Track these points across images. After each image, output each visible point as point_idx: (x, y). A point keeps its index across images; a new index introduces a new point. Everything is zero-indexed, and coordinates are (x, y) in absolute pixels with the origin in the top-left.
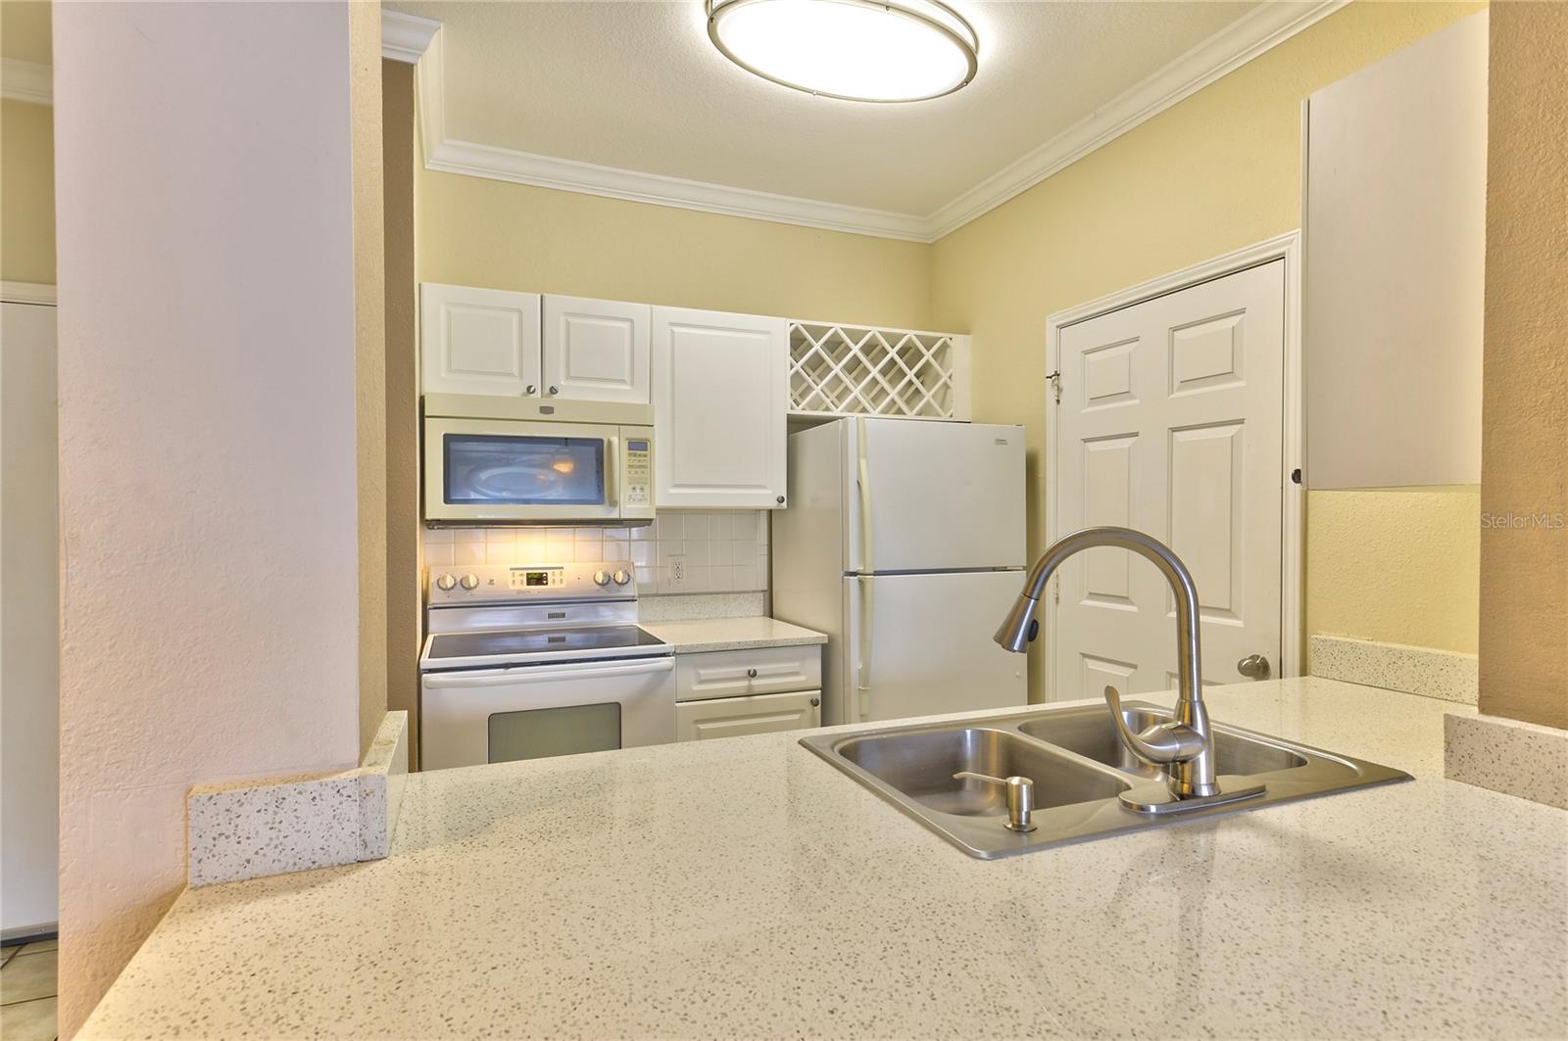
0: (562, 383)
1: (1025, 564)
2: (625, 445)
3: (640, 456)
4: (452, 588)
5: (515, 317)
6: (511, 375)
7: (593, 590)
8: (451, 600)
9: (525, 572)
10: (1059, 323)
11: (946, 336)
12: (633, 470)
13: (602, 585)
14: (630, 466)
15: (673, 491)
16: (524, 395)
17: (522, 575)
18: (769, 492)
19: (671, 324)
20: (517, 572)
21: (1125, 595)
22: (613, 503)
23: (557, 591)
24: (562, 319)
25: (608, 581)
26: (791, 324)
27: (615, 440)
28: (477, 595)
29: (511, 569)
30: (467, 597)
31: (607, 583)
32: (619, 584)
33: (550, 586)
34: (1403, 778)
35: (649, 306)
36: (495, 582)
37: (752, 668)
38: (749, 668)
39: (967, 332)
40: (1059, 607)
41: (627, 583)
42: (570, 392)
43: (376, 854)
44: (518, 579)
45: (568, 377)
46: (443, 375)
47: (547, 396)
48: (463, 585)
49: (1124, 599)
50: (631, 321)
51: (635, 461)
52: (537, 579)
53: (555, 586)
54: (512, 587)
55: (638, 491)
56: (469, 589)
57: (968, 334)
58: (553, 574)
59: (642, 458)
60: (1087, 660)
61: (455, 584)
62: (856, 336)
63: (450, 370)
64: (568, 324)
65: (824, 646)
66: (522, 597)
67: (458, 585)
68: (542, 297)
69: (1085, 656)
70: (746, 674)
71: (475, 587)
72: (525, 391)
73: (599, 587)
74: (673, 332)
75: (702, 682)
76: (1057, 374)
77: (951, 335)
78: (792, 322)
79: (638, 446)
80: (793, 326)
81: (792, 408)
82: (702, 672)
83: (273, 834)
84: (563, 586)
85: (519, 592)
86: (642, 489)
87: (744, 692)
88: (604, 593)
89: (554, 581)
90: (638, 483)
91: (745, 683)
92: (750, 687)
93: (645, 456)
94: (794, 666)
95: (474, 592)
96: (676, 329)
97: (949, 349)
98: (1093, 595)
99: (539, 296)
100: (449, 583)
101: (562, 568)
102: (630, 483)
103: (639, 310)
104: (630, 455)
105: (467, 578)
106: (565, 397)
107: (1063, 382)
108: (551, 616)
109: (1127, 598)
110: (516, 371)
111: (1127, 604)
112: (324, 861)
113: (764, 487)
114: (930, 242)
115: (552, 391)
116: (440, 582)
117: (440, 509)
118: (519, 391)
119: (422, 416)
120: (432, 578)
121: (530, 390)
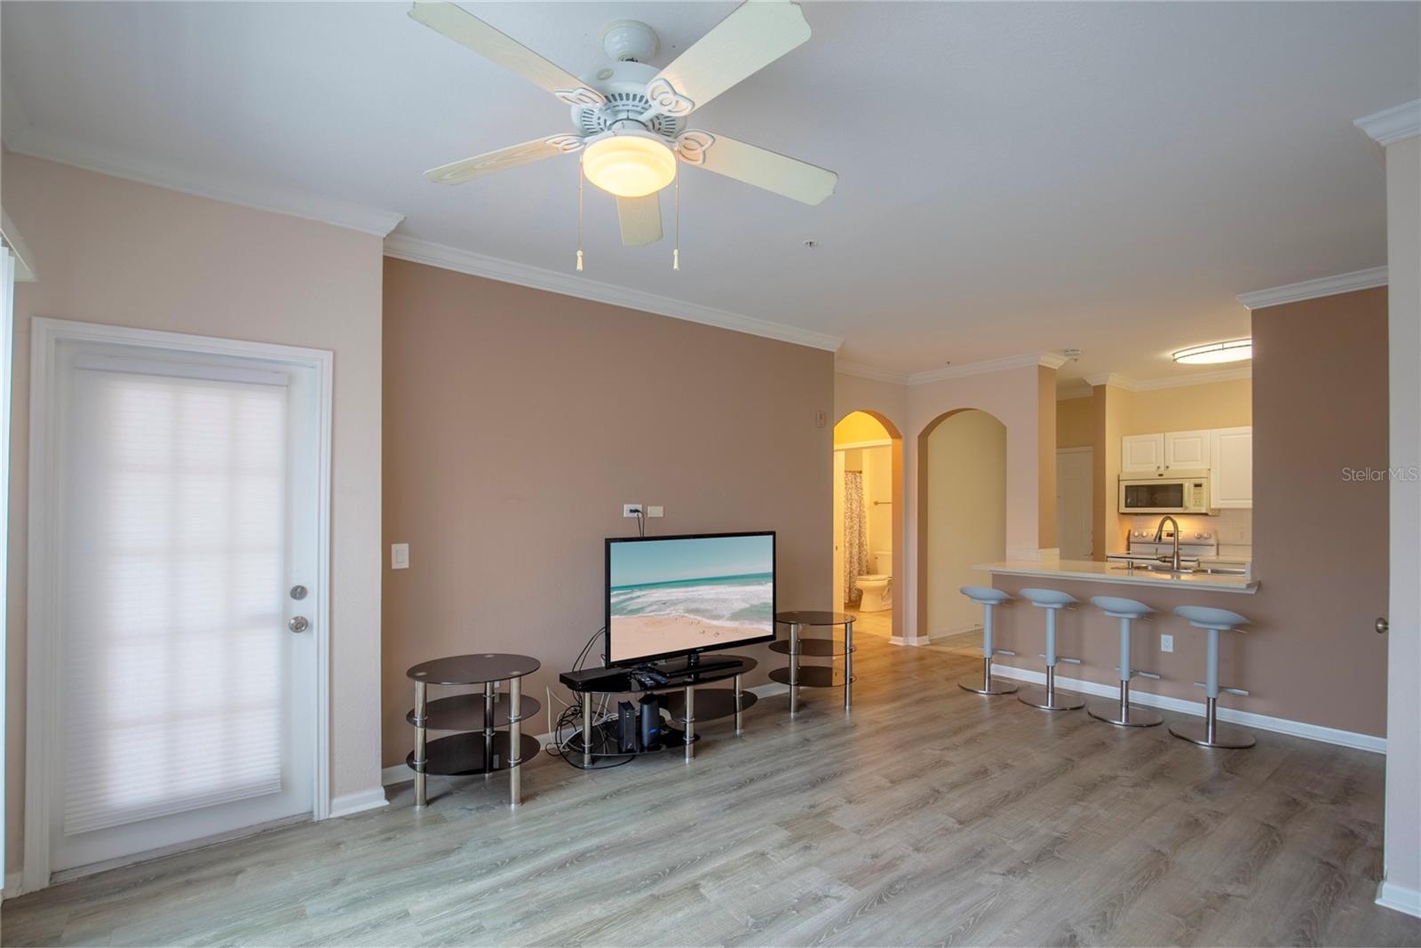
0: (1172, 464)
2: (1192, 486)
3: (1199, 489)
4: (1138, 536)
5: (1154, 444)
6: (1152, 464)
7: (1193, 540)
8: (1138, 540)
9: (1166, 532)
12: (1195, 495)
13: (1198, 538)
14: (1194, 493)
15: (1219, 502)
16: (1157, 470)
19: (1219, 435)
22: (1188, 508)
24: (1172, 441)
25: (1200, 537)
27: (1186, 485)
28: (1148, 539)
30: (1142, 540)
32: (1206, 538)
35: (1209, 430)
42: (1174, 467)
44: (1163, 534)
45: (1175, 462)
46: (1128, 466)
47: (1165, 469)
50: (1201, 437)
51: (1197, 491)
52: (1171, 535)
55: (1198, 502)
56: (1144, 537)
63: (1131, 463)
64: (1174, 442)
67: (1140, 536)
68: (1164, 435)
71: (1147, 536)
73: (1196, 539)
74: (1220, 439)
79: (1197, 486)
84: (1183, 538)
88: (1198, 542)
90: (1198, 499)
93: (1201, 489)
96: (1222, 437)
100: (1136, 534)
102: (1194, 500)
103: (1205, 433)
104: (1195, 489)
105: (1141, 534)
106: (1171, 469)
110: (1154, 462)
115: (1167, 467)
116: (1134, 533)
117: (1123, 509)
118: (1155, 468)
119: (1119, 480)
120: (1132, 533)
121: (1158, 468)
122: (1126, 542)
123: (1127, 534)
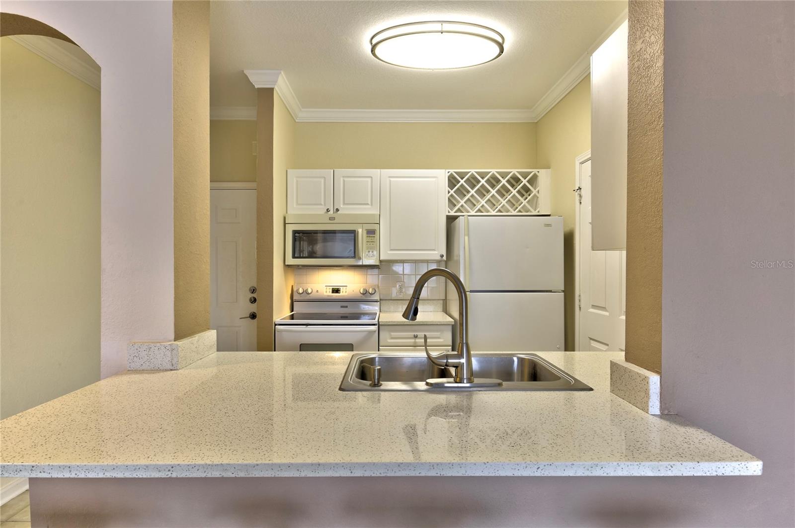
0: (341, 206)
1: (563, 289)
2: (365, 232)
3: (372, 237)
4: (302, 293)
5: (323, 180)
6: (321, 204)
7: (359, 296)
8: (301, 298)
9: (331, 288)
10: (581, 161)
11: (535, 171)
12: (368, 243)
13: (363, 294)
14: (367, 242)
15: (389, 252)
16: (326, 213)
17: (330, 289)
18: (436, 252)
19: (390, 177)
20: (328, 287)
21: (604, 306)
22: (360, 258)
23: (343, 296)
24: (342, 179)
26: (448, 172)
27: (360, 231)
28: (312, 296)
29: (326, 286)
30: (308, 297)
31: (365, 293)
32: (371, 294)
33: (341, 294)
34: (591, 389)
35: (379, 170)
36: (319, 291)
37: (416, 334)
38: (414, 334)
39: (548, 167)
40: (581, 312)
41: (374, 293)
42: (345, 210)
43: (175, 369)
44: (328, 290)
45: (344, 204)
46: (295, 206)
47: (336, 213)
48: (306, 292)
49: (604, 309)
50: (371, 177)
51: (370, 239)
52: (336, 291)
53: (343, 294)
54: (325, 294)
55: (371, 252)
56: (309, 294)
57: (550, 168)
58: (343, 289)
59: (373, 238)
60: (592, 341)
61: (303, 292)
62: (483, 175)
63: (297, 204)
64: (344, 181)
65: (453, 325)
66: (329, 298)
67: (305, 292)
68: (333, 171)
69: (591, 339)
70: (413, 336)
71: (311, 293)
72: (326, 211)
73: (361, 295)
74: (390, 181)
75: (392, 338)
76: (580, 189)
77: (538, 170)
78: (449, 171)
79: (371, 233)
80: (450, 173)
81: (449, 212)
82: (392, 334)
83: (148, 358)
84: (346, 294)
85: (328, 296)
86: (372, 252)
87: (412, 344)
88: (364, 298)
89: (343, 292)
90: (370, 249)
91: (413, 340)
92: (415, 342)
93: (374, 237)
94: (437, 334)
95: (310, 295)
96: (392, 179)
97: (538, 178)
98: (594, 307)
99: (332, 171)
100: (301, 291)
101: (346, 286)
102: (367, 249)
103: (375, 172)
104: (367, 236)
105: (307, 290)
106: (341, 213)
107: (583, 192)
108: (342, 307)
109: (605, 308)
110: (323, 203)
111: (604, 311)
112: (161, 368)
113: (434, 250)
114: (536, 121)
115: (337, 210)
116: (297, 290)
117: (291, 261)
118: (324, 211)
119: (285, 224)
120: (295, 289)
121: (328, 210)
122: (289, 301)
123: (290, 292)
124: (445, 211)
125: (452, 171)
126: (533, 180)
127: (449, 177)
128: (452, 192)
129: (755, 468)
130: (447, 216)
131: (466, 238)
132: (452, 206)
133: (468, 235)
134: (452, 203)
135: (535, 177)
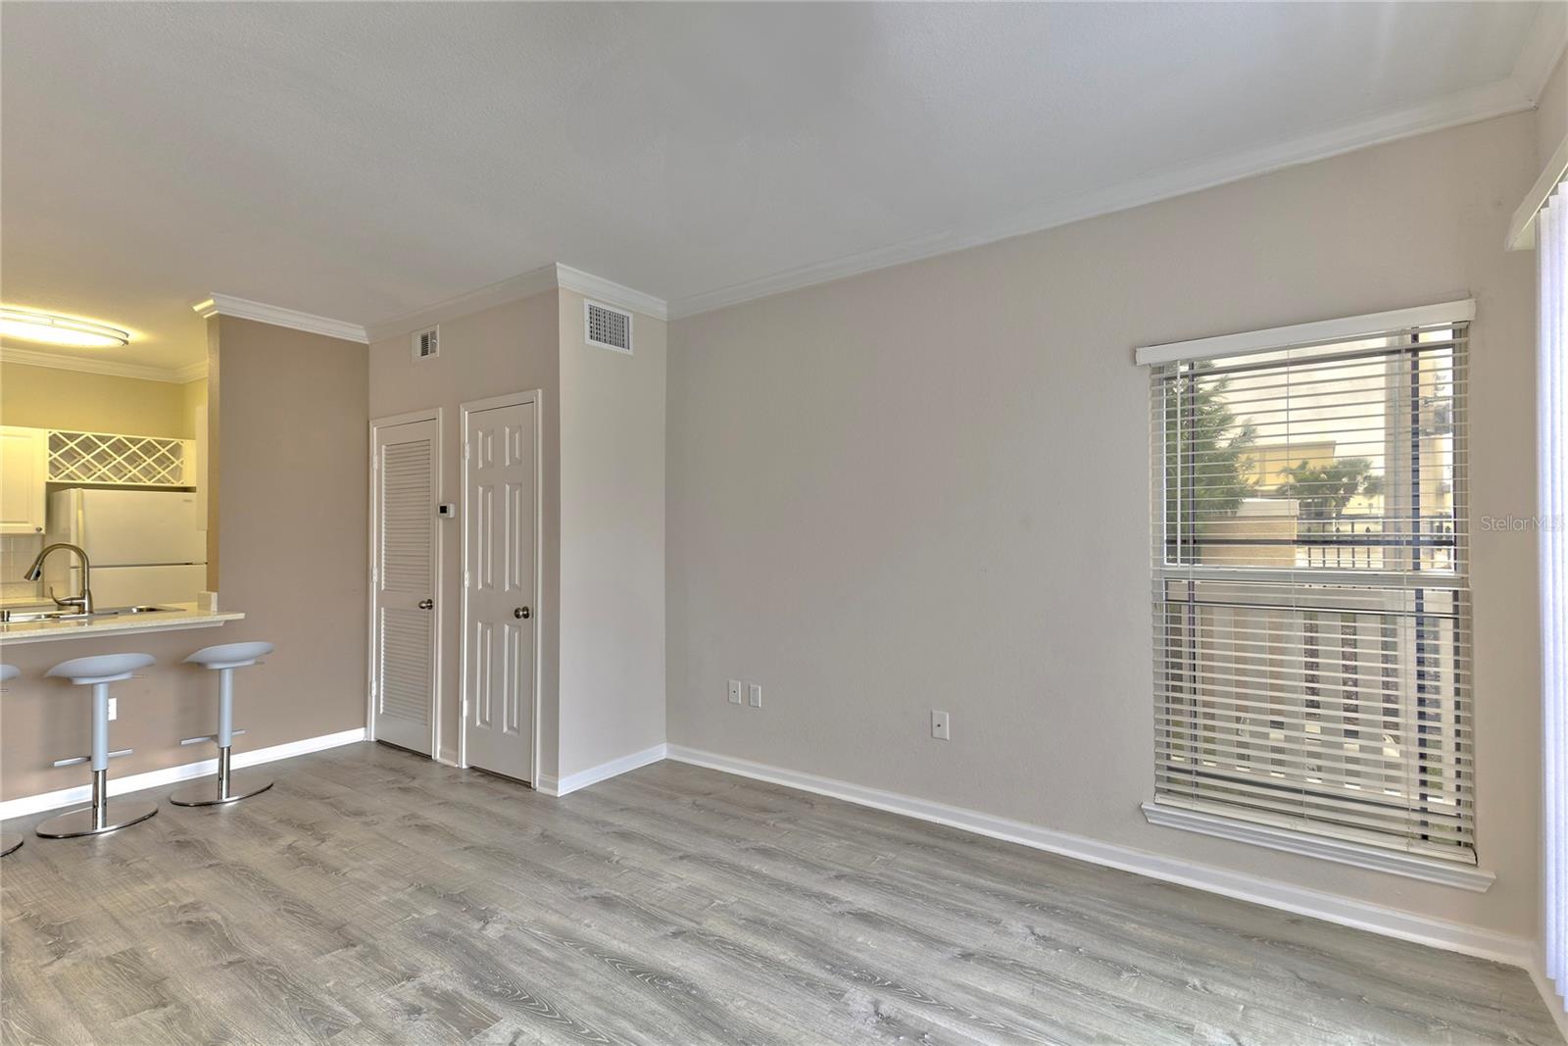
11: (176, 441)
18: (30, 525)
26: (50, 433)
57: (194, 440)
62: (104, 440)
77: (181, 440)
78: (51, 431)
80: (52, 434)
81: (51, 478)
97: (181, 447)
114: (181, 383)
124: (44, 476)
125: (55, 431)
126: (176, 451)
127: (50, 438)
128: (56, 455)
129: (241, 616)
130: (48, 483)
131: (80, 512)
132: (53, 469)
133: (83, 509)
134: (54, 467)
135: (178, 447)
